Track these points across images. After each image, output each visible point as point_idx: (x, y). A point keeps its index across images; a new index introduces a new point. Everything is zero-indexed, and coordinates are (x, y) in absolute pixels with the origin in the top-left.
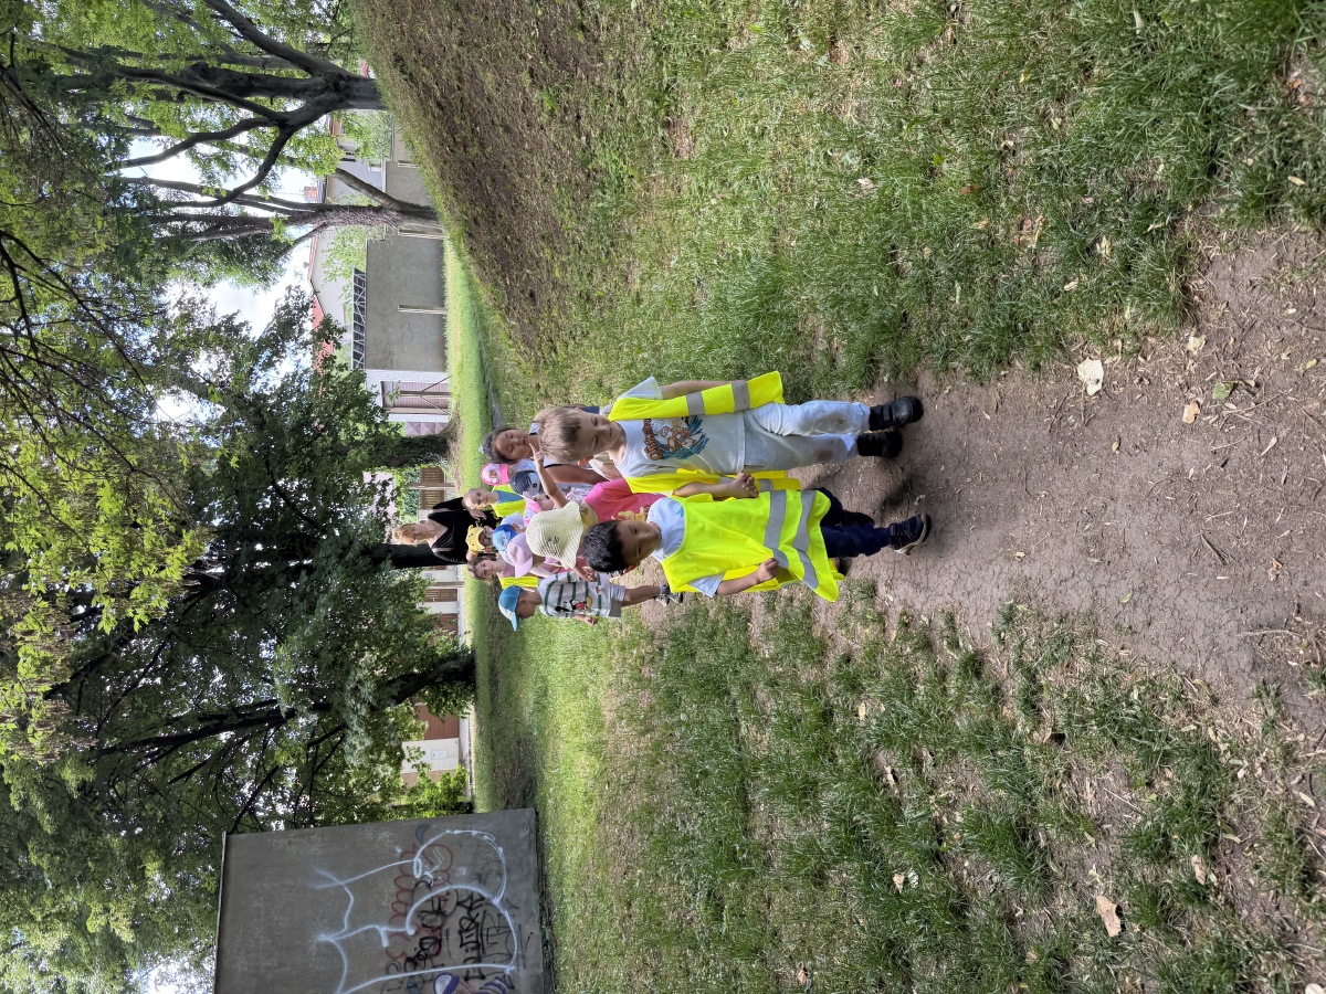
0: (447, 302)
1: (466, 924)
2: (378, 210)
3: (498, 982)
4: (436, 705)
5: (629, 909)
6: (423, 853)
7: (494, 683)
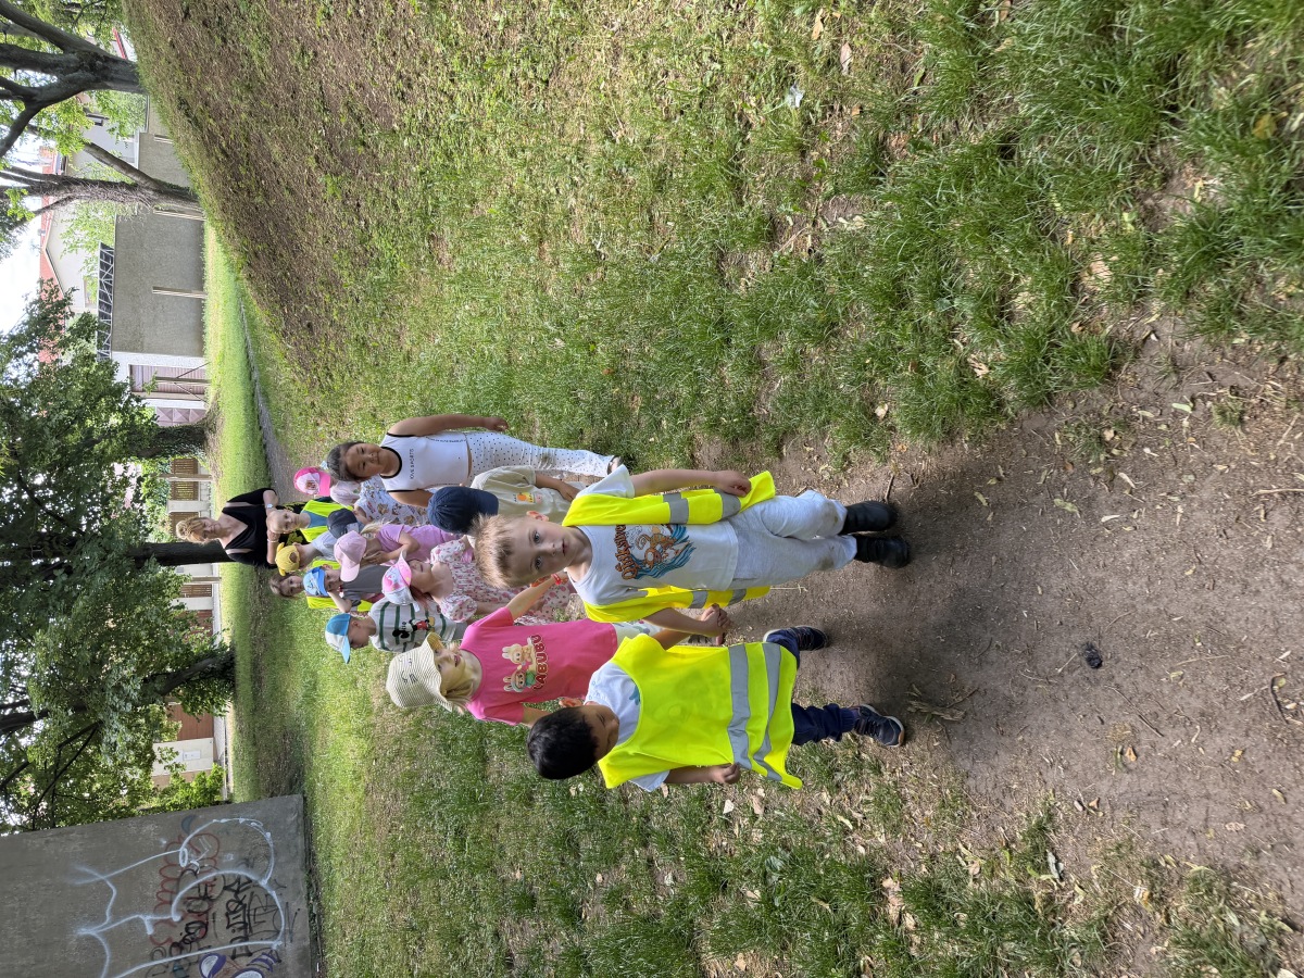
0: (206, 285)
1: (233, 906)
2: (132, 187)
3: (265, 957)
4: (191, 703)
5: (392, 860)
6: (189, 843)
7: (256, 679)
